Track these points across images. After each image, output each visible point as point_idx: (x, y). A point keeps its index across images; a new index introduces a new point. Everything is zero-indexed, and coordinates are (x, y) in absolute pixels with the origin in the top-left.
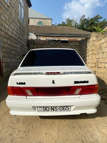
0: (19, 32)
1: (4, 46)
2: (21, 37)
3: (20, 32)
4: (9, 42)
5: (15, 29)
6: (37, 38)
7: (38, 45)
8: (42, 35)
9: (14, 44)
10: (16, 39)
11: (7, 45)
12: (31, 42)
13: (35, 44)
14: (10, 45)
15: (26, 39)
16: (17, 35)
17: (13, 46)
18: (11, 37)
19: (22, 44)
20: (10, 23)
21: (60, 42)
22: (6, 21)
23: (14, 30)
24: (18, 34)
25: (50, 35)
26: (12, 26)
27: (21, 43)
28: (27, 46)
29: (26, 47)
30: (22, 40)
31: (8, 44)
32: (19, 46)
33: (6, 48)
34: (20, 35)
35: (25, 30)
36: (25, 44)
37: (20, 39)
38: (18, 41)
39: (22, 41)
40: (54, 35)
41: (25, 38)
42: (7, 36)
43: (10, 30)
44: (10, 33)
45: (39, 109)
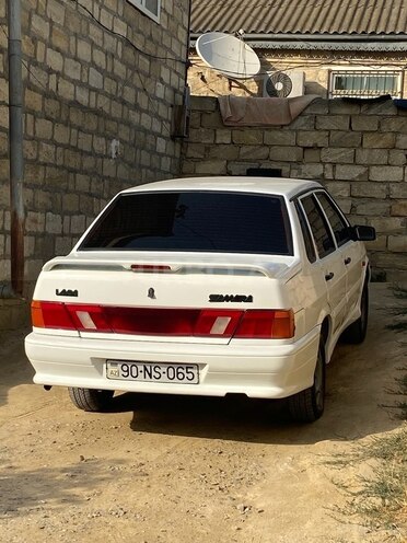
0: (120, 69)
1: (34, 156)
2: (129, 95)
3: (129, 66)
4: (62, 135)
5: (100, 58)
6: (265, 66)
7: (242, 128)
8: (298, 45)
9: (84, 142)
10: (98, 113)
11: (51, 148)
12: (202, 113)
13: (224, 123)
14: (67, 147)
15: (169, 93)
16: (110, 86)
17: (82, 152)
18: (75, 104)
19: (140, 129)
20: (73, 40)
21: (391, 111)
22: (51, 36)
23: (93, 64)
24: (115, 78)
25: (363, 46)
26: (84, 50)
27: (129, 124)
28: (173, 138)
29: (162, 145)
30: (136, 107)
31: (57, 145)
32: (115, 143)
33: (45, 165)
34: (126, 83)
35: (166, 42)
36: (157, 128)
37: (124, 103)
38: (113, 119)
39: (135, 117)
40: (391, 46)
41: (160, 91)
42: (52, 106)
43: (70, 73)
44: (67, 90)
45: (111, 368)
